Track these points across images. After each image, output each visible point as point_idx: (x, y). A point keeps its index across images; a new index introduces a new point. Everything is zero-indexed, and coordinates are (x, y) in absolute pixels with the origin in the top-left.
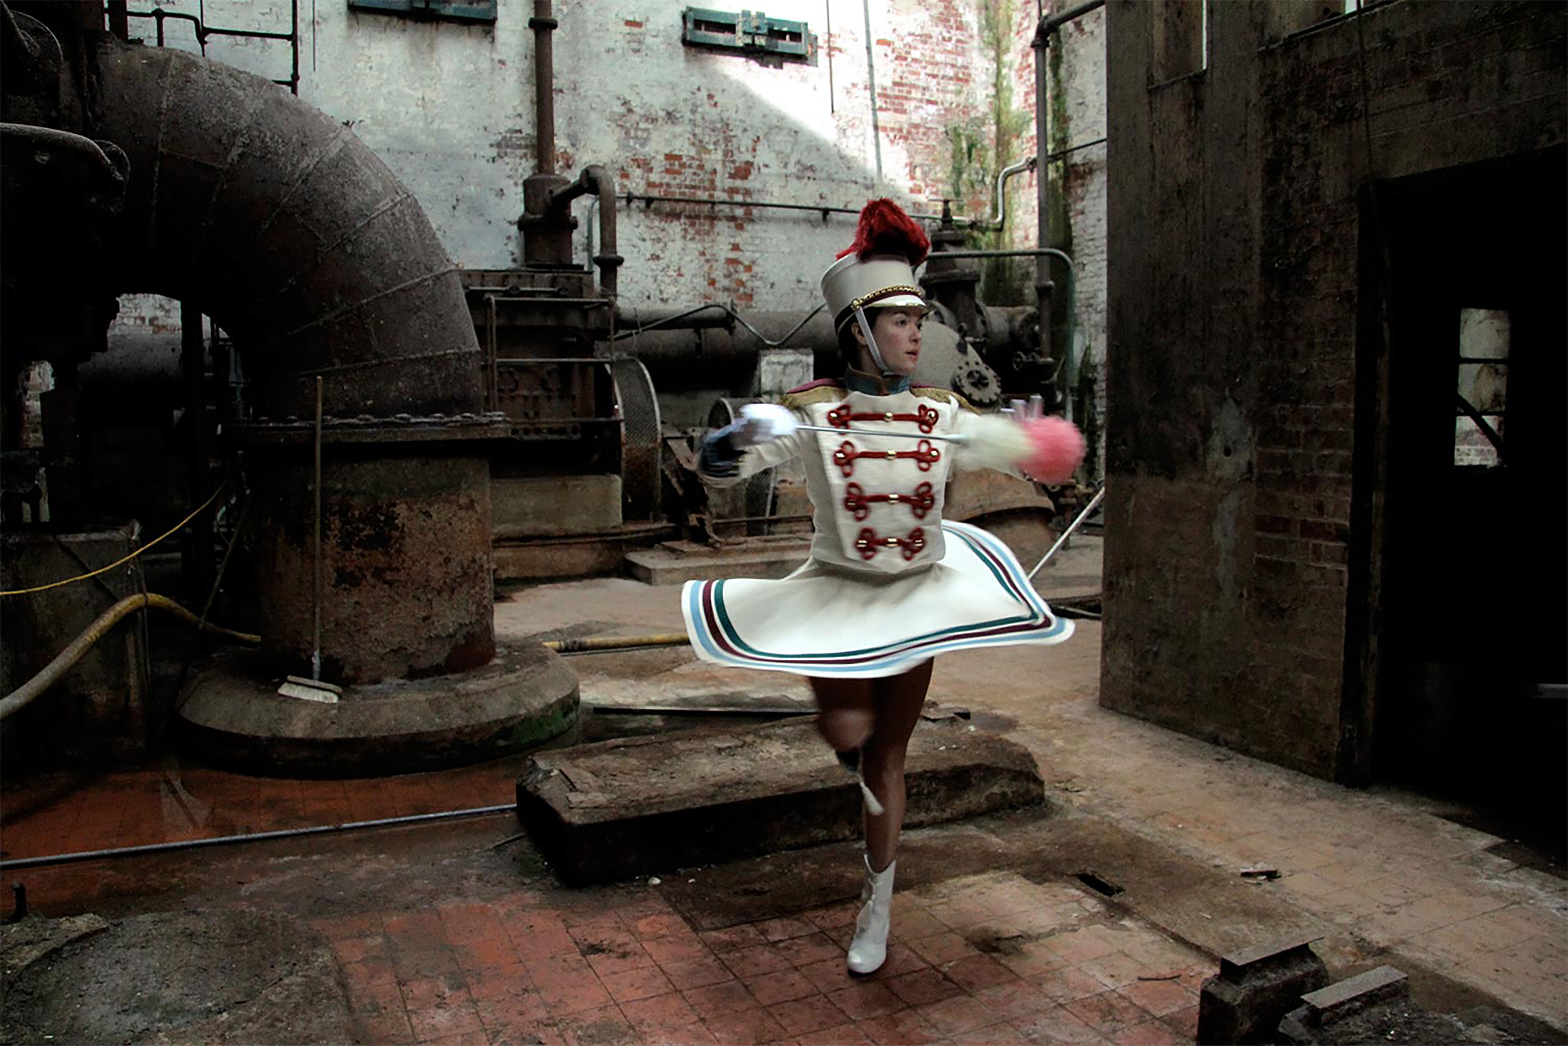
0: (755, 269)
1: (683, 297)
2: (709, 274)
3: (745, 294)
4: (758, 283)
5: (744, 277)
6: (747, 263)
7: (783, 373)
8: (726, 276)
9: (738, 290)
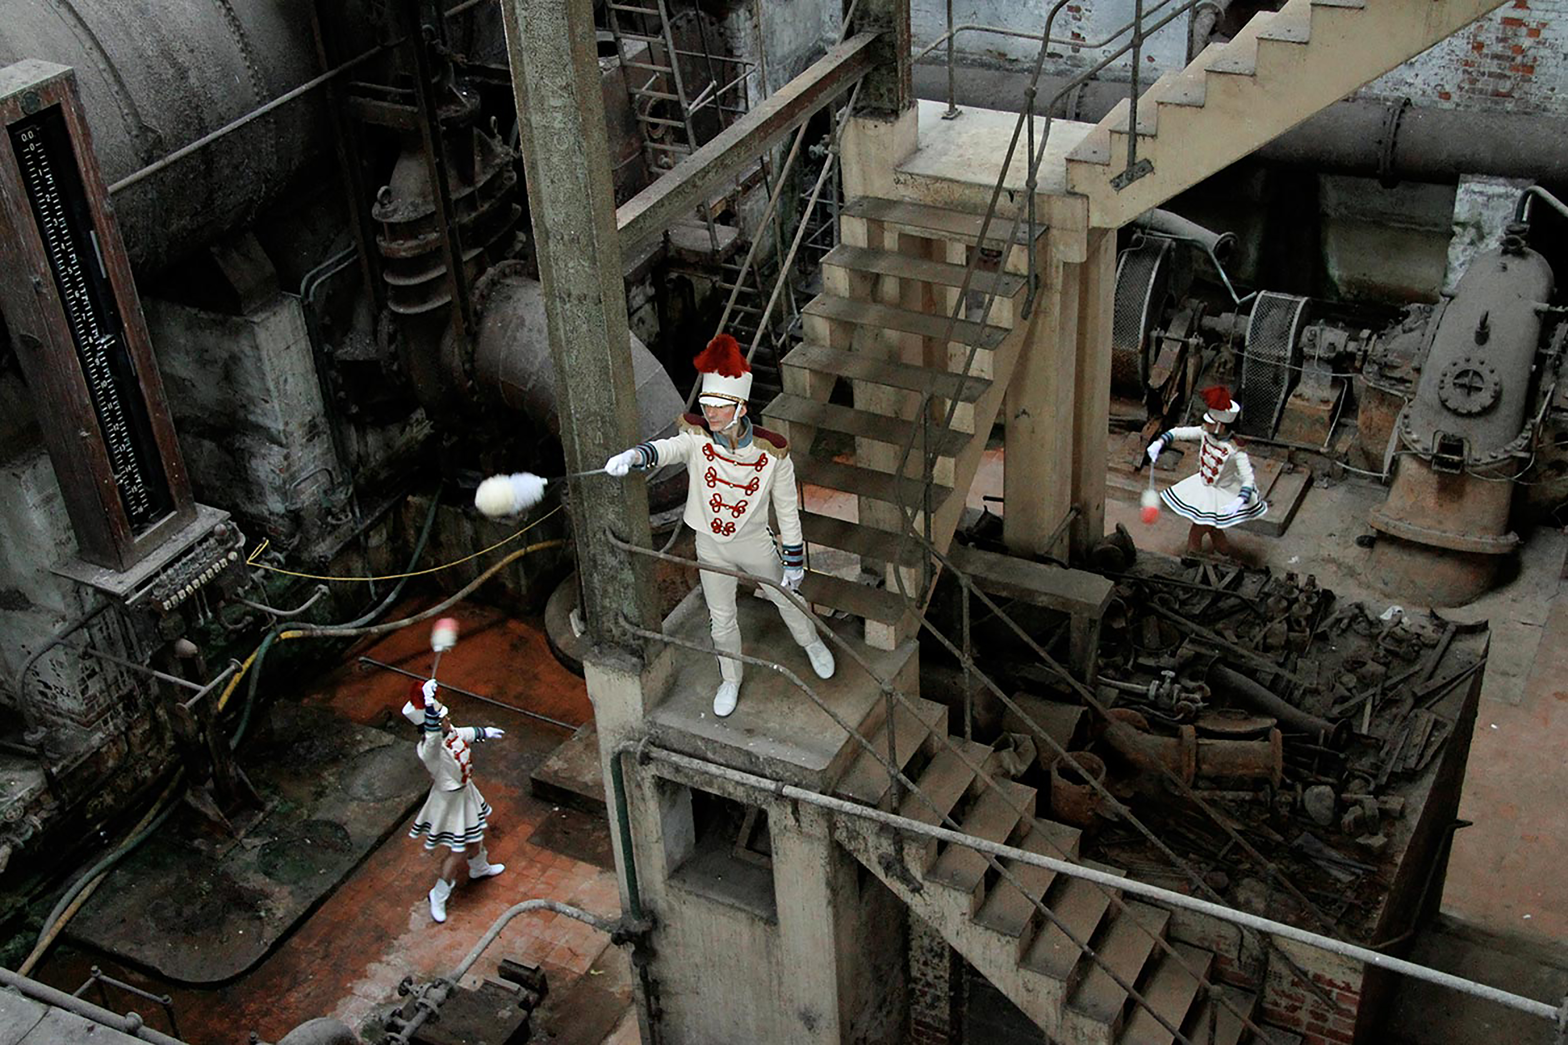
0: (1544, 33)
1: (1434, 61)
2: (1475, 36)
3: (1524, 65)
4: (1547, 52)
5: (1526, 42)
6: (1534, 25)
7: (1485, 205)
8: (1499, 40)
9: (1513, 59)
